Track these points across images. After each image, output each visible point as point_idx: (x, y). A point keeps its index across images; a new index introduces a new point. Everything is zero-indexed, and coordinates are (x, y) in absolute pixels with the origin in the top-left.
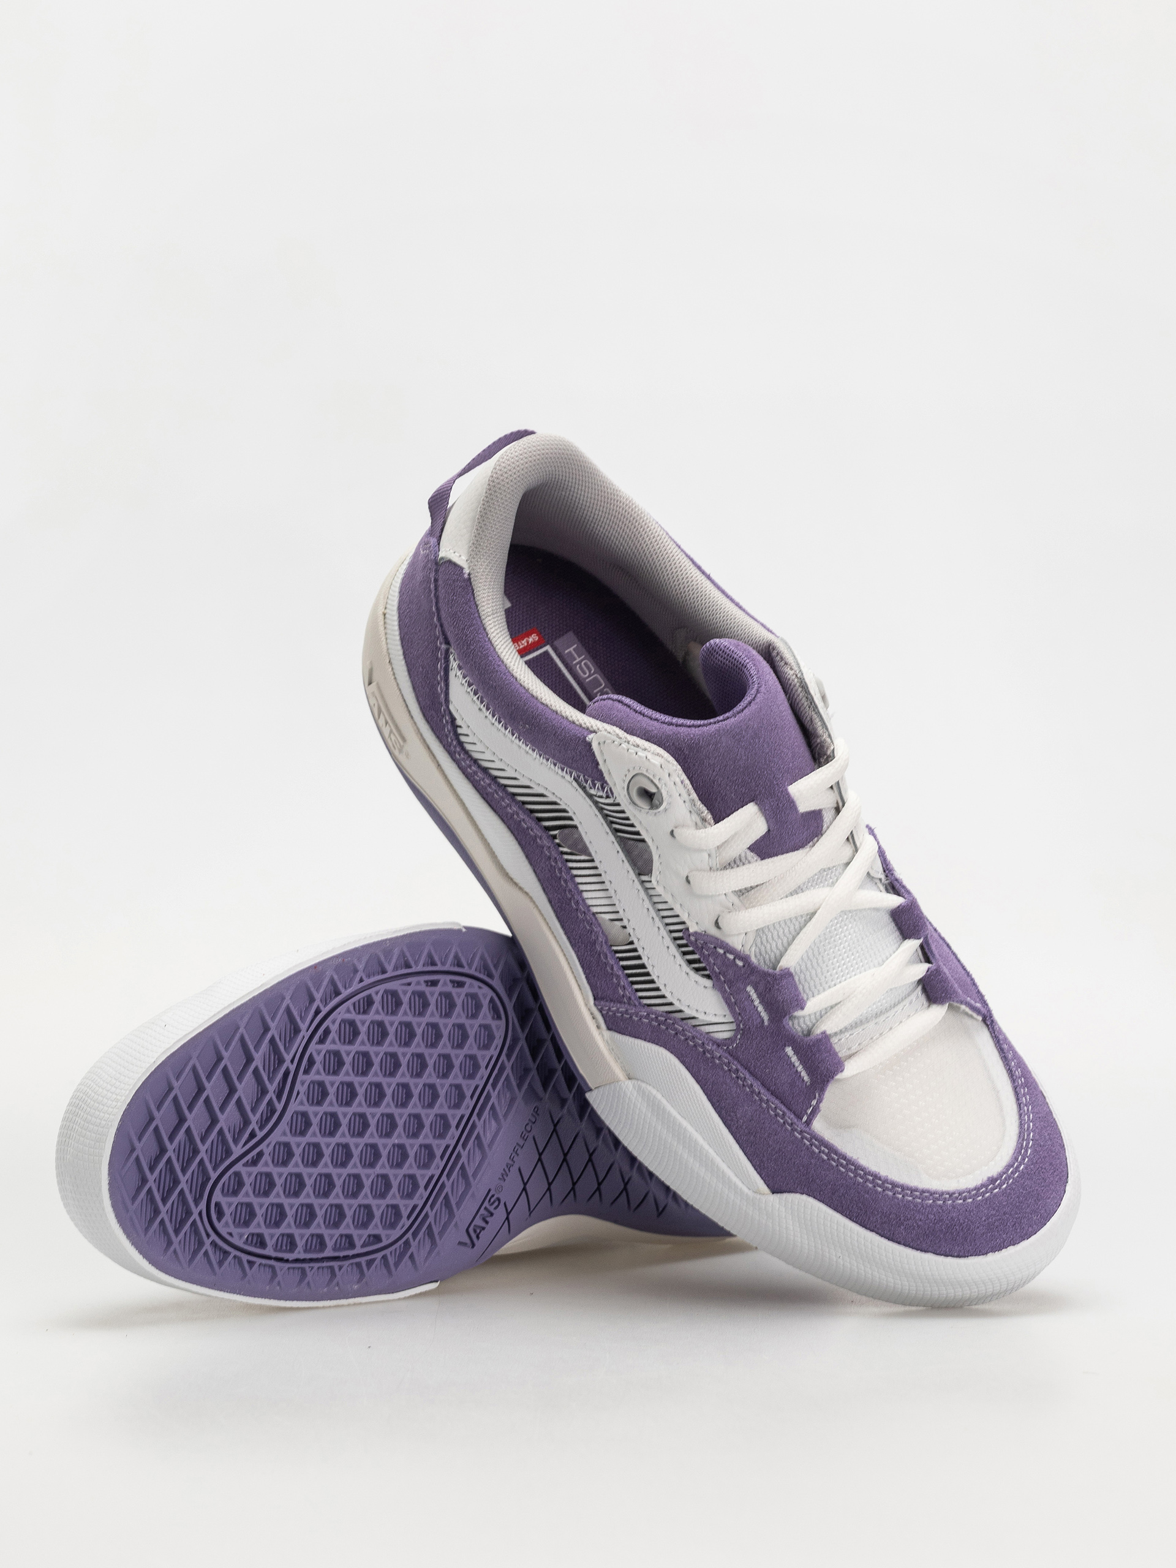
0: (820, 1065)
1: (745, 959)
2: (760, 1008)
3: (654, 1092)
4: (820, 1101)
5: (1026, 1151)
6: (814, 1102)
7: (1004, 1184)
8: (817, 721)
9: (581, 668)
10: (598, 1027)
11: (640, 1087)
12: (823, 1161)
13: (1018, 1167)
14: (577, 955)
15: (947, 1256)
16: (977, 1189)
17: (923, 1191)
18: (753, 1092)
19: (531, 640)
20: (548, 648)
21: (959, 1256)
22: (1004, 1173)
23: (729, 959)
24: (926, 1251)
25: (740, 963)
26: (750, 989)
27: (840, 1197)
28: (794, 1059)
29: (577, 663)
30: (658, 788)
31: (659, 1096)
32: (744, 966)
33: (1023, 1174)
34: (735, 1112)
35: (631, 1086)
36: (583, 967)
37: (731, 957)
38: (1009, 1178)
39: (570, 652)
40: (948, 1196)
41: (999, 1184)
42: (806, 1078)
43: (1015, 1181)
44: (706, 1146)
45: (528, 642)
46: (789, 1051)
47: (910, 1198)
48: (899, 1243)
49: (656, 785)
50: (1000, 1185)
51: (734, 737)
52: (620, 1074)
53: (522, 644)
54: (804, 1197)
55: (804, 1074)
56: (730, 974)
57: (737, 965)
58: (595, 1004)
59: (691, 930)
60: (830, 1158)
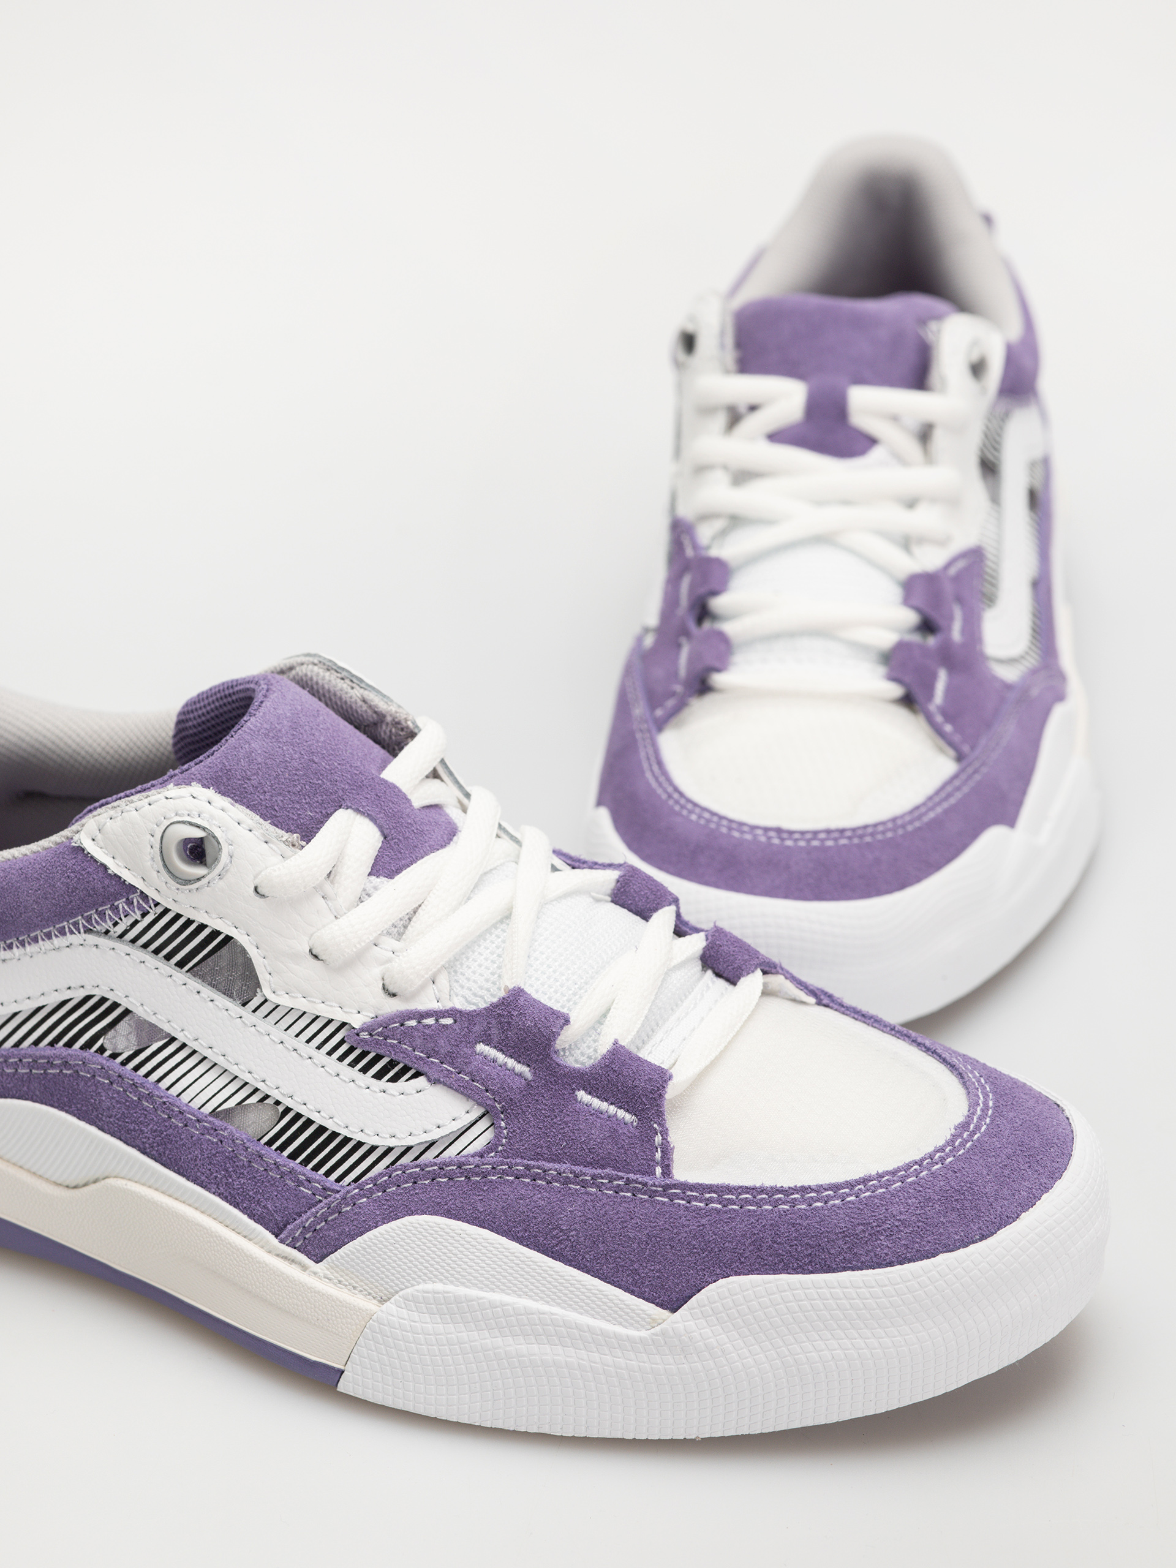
0: (637, 1083)
1: (452, 1013)
2: (511, 1063)
3: (429, 1286)
4: (665, 1133)
6: (658, 1139)
8: (371, 696)
10: (304, 1268)
11: (405, 1299)
12: (718, 1211)
14: (220, 1195)
15: (965, 1245)
16: (951, 1142)
17: (880, 1176)
18: (566, 1182)
21: (983, 1237)
23: (429, 1026)
24: (934, 1255)
25: (448, 1021)
26: (481, 1047)
27: (770, 1247)
28: (596, 1103)
30: (204, 829)
31: (439, 1287)
32: (455, 1021)
34: (557, 1227)
35: (394, 1307)
36: (236, 1205)
37: (430, 1021)
40: (916, 1167)
42: (628, 1117)
44: (545, 1308)
46: (581, 1095)
47: (868, 1194)
48: (890, 1264)
49: (198, 826)
50: (978, 1128)
51: (266, 735)
52: (371, 1305)
54: (721, 1282)
55: (621, 1113)
56: (444, 1046)
57: (445, 1026)
58: (282, 1241)
59: (357, 1025)
60: (726, 1203)
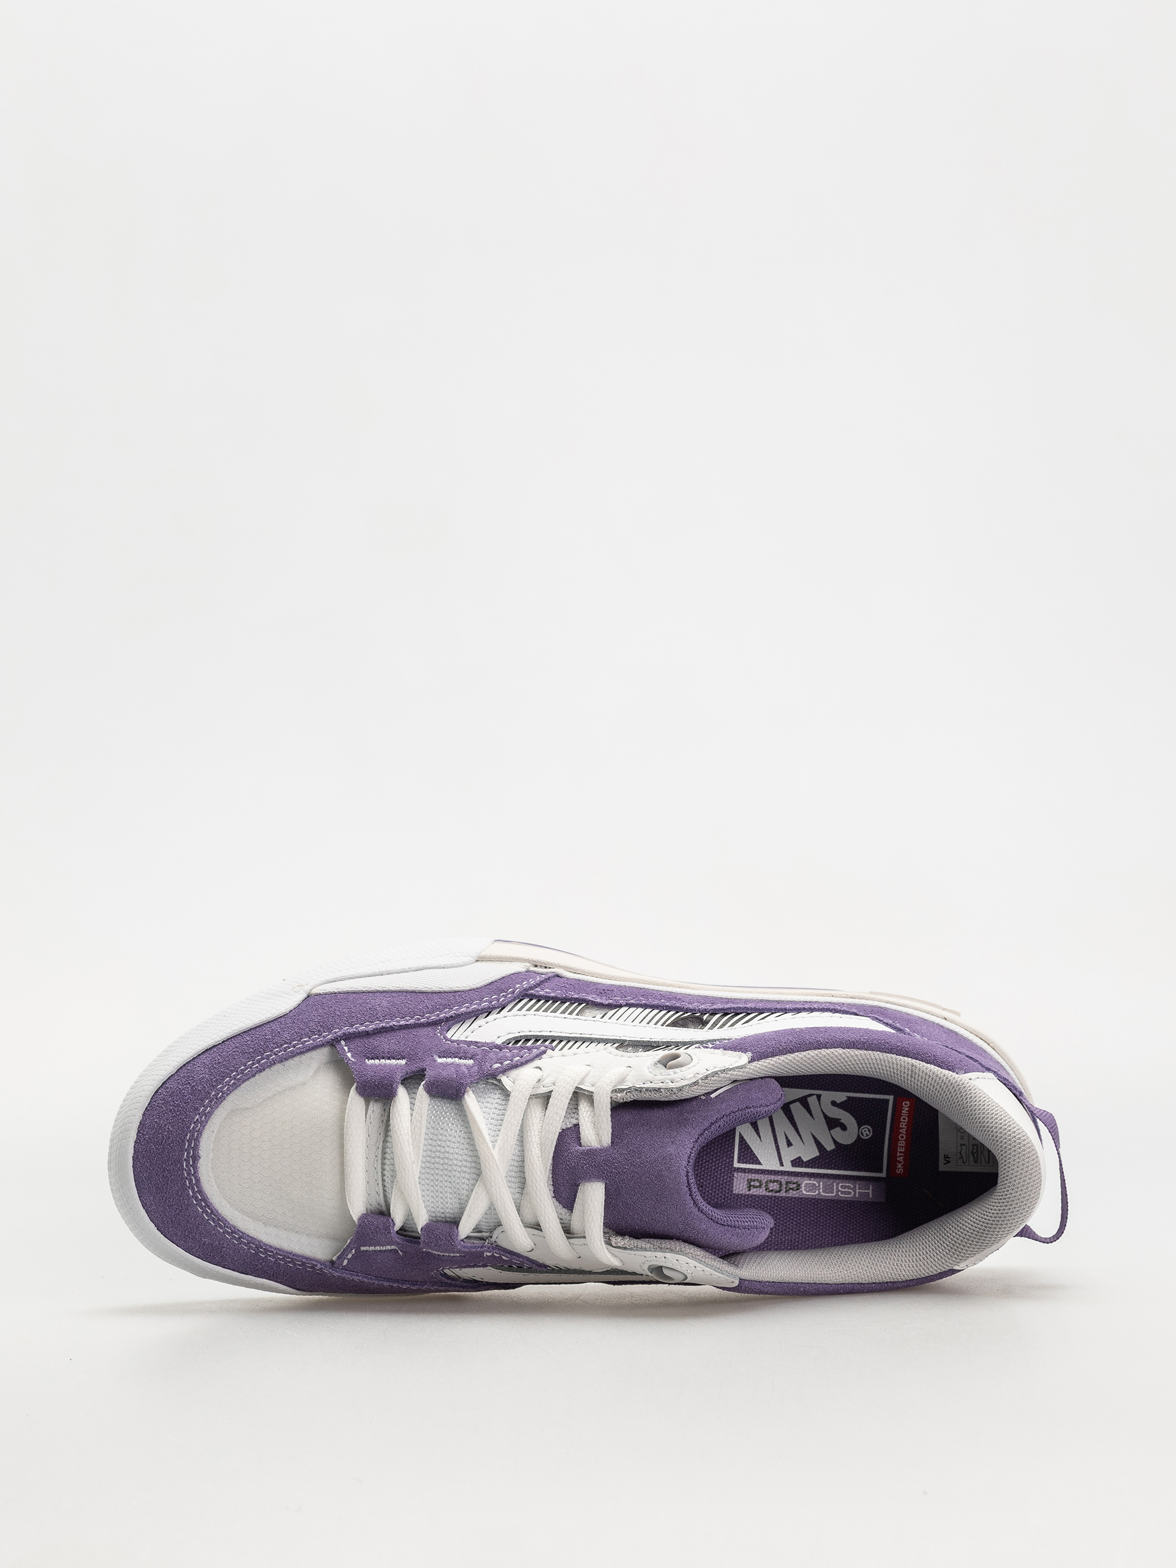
5: (201, 1208)
7: (186, 1166)
9: (849, 1187)
13: (193, 1189)
19: (899, 1166)
20: (883, 1175)
22: (195, 1172)
29: (855, 1187)
33: (185, 1189)
38: (189, 1174)
39: (869, 1189)
41: (189, 1161)
43: (183, 1178)
45: (900, 1162)
50: (187, 1161)
53: (900, 1156)
